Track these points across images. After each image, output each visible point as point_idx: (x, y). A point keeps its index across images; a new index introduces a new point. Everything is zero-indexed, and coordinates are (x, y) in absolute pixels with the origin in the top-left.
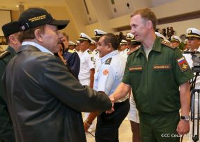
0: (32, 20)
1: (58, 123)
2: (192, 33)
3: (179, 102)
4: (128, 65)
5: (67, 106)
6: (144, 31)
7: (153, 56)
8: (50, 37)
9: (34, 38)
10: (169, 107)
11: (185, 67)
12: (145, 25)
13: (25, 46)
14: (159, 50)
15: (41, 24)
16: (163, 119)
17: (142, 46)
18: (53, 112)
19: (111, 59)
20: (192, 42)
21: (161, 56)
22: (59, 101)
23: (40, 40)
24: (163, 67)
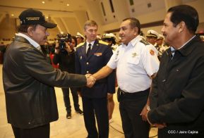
0: (29, 19)
1: (31, 94)
9: (27, 32)
13: (18, 37)
23: (31, 35)
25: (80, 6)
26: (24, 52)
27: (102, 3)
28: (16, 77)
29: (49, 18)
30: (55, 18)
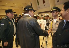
2: (47, 15)
20: (47, 17)
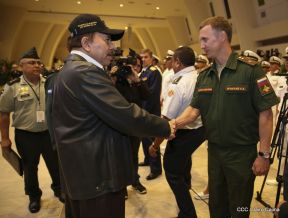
0: (81, 26)
3: (258, 134)
4: (198, 85)
5: (110, 127)
6: (216, 45)
7: (226, 75)
8: (99, 47)
10: (243, 140)
11: (267, 89)
12: (217, 37)
14: (234, 68)
15: (90, 32)
16: (235, 153)
17: (215, 63)
18: (91, 132)
19: (180, 77)
21: (236, 75)
22: (100, 119)
24: (237, 89)
25: (177, 10)
26: (82, 72)
27: (211, 4)
28: (71, 115)
29: (130, 28)
30: (138, 29)
